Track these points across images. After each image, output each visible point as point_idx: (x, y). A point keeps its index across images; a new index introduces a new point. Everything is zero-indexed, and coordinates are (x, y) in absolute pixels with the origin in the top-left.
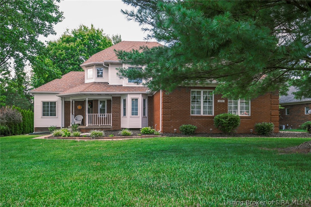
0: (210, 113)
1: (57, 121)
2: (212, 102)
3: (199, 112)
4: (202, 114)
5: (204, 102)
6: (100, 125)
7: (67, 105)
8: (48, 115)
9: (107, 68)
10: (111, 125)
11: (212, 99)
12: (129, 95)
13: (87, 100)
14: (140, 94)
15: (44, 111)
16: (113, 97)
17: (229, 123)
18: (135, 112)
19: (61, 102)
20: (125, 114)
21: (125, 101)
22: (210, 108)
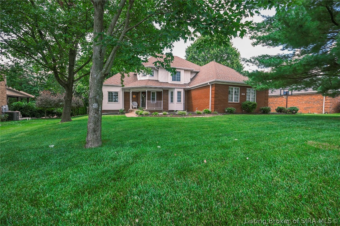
0: (237, 101)
1: (119, 105)
2: (238, 94)
3: (232, 100)
4: (233, 102)
5: (235, 94)
6: (155, 108)
7: (126, 94)
8: (112, 101)
9: (158, 71)
10: (162, 108)
11: (238, 93)
12: (176, 89)
13: (146, 91)
14: (182, 88)
15: (109, 98)
16: (163, 90)
17: (253, 107)
18: (179, 101)
19: (122, 92)
20: (172, 101)
21: (172, 93)
22: (237, 98)
